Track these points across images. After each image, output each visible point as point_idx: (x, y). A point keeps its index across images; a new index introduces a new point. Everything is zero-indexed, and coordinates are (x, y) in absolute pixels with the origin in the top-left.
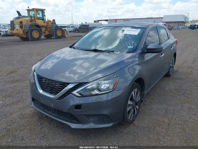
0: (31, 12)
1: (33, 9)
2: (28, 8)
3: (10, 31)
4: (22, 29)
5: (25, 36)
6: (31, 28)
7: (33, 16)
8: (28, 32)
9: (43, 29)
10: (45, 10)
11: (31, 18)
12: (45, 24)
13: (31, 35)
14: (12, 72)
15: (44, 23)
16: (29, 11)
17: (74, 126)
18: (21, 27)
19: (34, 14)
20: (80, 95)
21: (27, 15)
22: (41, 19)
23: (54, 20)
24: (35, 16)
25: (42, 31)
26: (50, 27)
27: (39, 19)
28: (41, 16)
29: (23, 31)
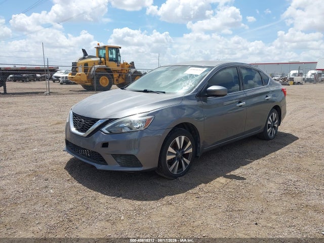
0: (101, 51)
1: (104, 47)
2: (98, 45)
3: (70, 76)
4: (86, 74)
5: (89, 84)
6: (98, 72)
7: (103, 56)
8: (93, 78)
9: (116, 75)
10: (120, 48)
11: (101, 59)
12: (119, 68)
13: (98, 82)
14: (58, 123)
15: (118, 66)
16: (98, 49)
17: (100, 167)
18: (86, 71)
19: (105, 54)
20: (108, 132)
21: (95, 55)
22: (114, 61)
23: (132, 63)
24: (107, 56)
25: (113, 78)
26: (126, 72)
27: (111, 60)
28: (114, 57)
29: (87, 77)
